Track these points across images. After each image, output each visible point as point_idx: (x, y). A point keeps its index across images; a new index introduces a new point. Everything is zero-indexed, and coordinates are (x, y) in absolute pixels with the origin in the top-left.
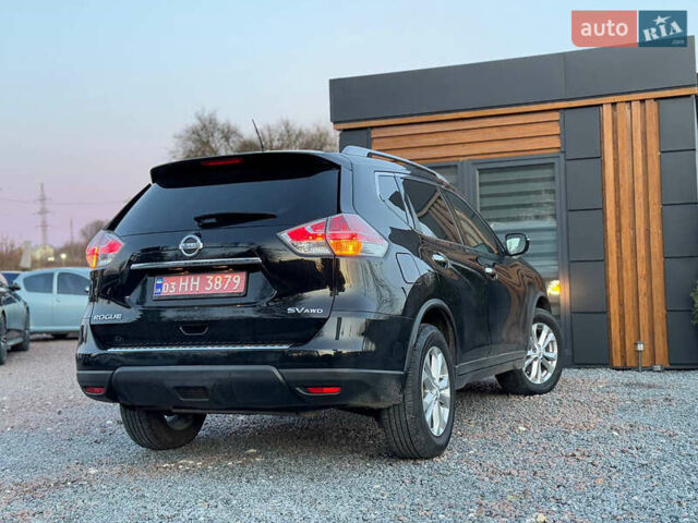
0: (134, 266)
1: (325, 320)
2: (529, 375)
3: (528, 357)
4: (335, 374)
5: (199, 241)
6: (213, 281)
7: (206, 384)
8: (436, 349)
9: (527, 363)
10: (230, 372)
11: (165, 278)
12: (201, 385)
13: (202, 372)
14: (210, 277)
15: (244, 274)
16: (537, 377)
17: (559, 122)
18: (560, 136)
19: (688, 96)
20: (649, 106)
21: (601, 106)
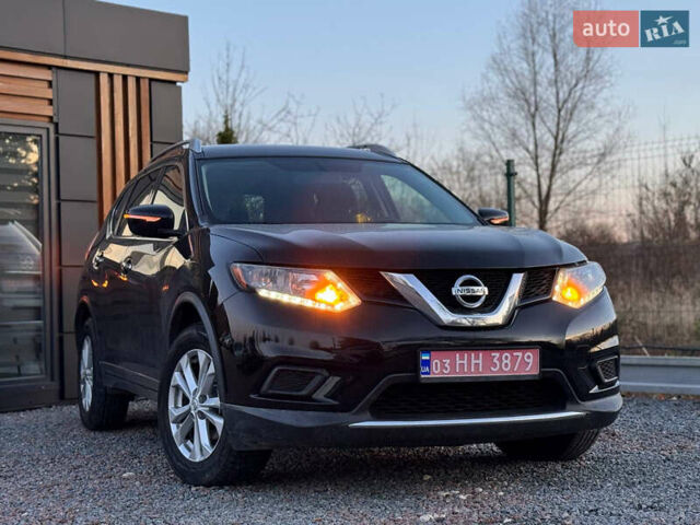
17: (50, 83)
18: (51, 102)
19: (174, 83)
20: (144, 85)
21: (97, 74)
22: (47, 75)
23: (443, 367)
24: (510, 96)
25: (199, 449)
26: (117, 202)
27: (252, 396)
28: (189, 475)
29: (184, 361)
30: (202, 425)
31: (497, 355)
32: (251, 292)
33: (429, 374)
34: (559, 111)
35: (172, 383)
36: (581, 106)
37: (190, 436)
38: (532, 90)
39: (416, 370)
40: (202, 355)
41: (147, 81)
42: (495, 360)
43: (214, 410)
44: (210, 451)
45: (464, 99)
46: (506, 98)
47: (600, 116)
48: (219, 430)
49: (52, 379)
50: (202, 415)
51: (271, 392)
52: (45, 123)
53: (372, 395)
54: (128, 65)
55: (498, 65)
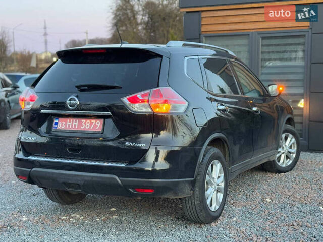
0: (43, 111)
1: (147, 151)
2: (279, 161)
3: (279, 152)
4: (151, 182)
5: (77, 101)
6: (85, 123)
7: (79, 183)
8: (216, 161)
9: (278, 155)
10: (93, 177)
11: (60, 119)
12: (77, 183)
13: (78, 176)
14: (84, 121)
15: (102, 120)
16: (283, 163)
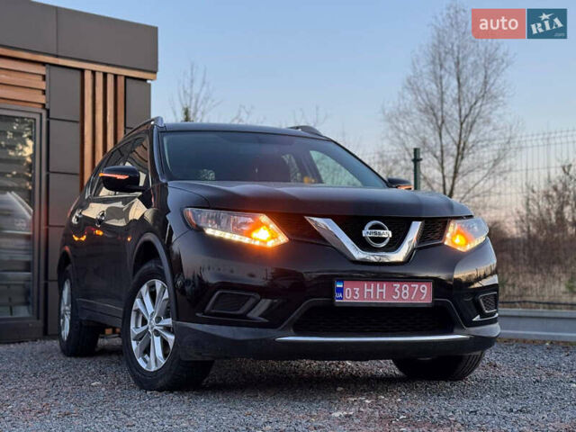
17: (44, 77)
18: (44, 92)
19: (145, 80)
20: (121, 81)
21: (82, 71)
22: (42, 70)
23: (354, 294)
24: (420, 110)
25: (154, 360)
26: (95, 170)
27: (198, 314)
28: (146, 382)
29: (144, 289)
30: (157, 342)
31: (398, 285)
32: (200, 230)
33: (341, 299)
34: (462, 124)
35: (134, 308)
36: (479, 121)
37: (147, 351)
38: (439, 106)
39: (332, 296)
40: (159, 284)
41: (123, 79)
42: (396, 290)
43: (167, 329)
44: (163, 362)
45: (384, 113)
46: (418, 113)
47: (494, 129)
48: (171, 345)
49: (38, 318)
50: (157, 333)
51: (213, 311)
52: (39, 109)
53: (295, 315)
54: (108, 65)
55: (412, 86)
